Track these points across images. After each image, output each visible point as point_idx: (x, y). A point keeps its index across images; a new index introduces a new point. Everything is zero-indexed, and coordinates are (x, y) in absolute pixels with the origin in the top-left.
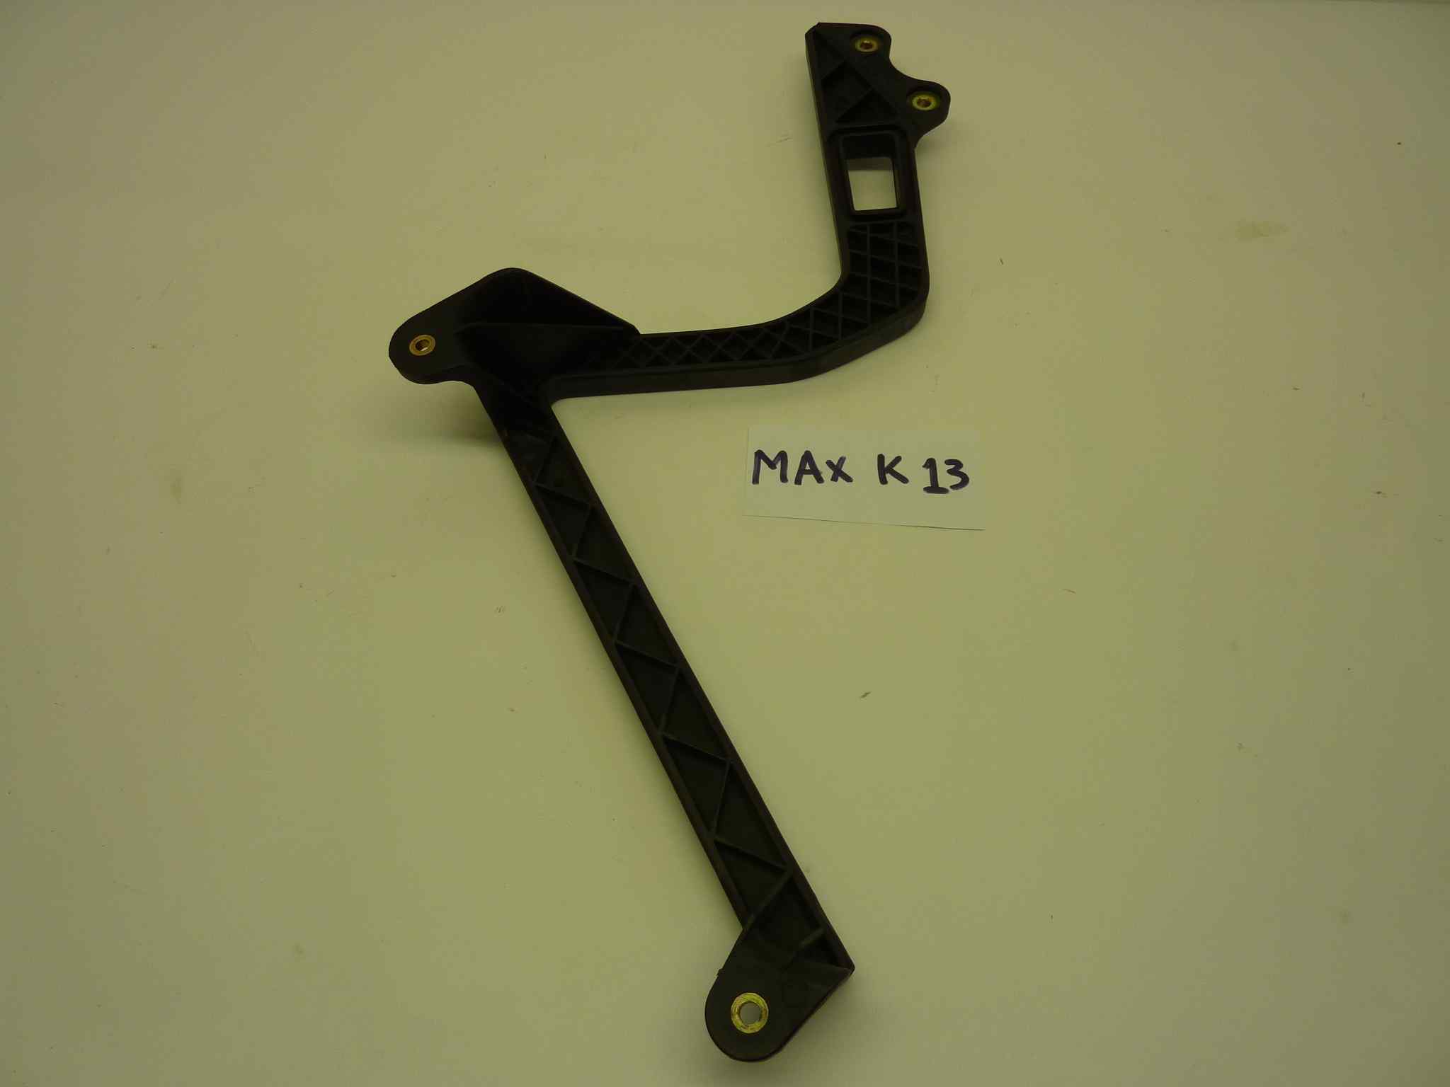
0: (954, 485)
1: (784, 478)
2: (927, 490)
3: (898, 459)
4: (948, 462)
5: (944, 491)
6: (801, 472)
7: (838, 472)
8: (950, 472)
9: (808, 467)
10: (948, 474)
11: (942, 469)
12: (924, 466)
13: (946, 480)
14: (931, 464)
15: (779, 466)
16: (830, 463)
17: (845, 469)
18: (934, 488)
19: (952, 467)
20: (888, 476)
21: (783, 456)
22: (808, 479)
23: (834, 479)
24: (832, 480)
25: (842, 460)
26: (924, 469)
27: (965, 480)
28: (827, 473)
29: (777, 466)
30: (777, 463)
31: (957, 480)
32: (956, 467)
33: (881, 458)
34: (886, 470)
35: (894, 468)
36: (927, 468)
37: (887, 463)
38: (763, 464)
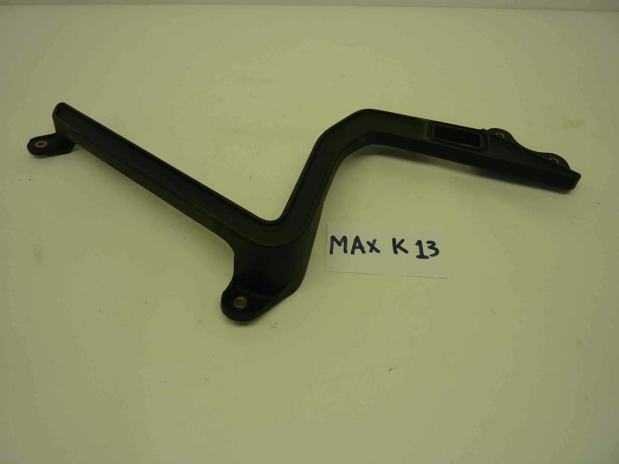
0: (432, 255)
1: (345, 251)
2: (418, 257)
3: (403, 241)
4: (428, 242)
5: (427, 257)
6: (354, 247)
7: (373, 248)
8: (429, 247)
9: (357, 245)
10: (429, 249)
11: (425, 246)
12: (416, 245)
13: (427, 252)
14: (419, 243)
15: (343, 244)
16: (368, 243)
17: (376, 246)
18: (422, 256)
19: (430, 245)
20: (398, 250)
21: (345, 239)
22: (358, 251)
23: (371, 251)
24: (370, 252)
25: (375, 241)
26: (416, 246)
27: (437, 252)
28: (367, 248)
29: (342, 244)
30: (342, 243)
31: (433, 252)
32: (432, 245)
33: (394, 240)
34: (397, 246)
35: (401, 246)
36: (418, 245)
37: (397, 243)
38: (335, 244)
